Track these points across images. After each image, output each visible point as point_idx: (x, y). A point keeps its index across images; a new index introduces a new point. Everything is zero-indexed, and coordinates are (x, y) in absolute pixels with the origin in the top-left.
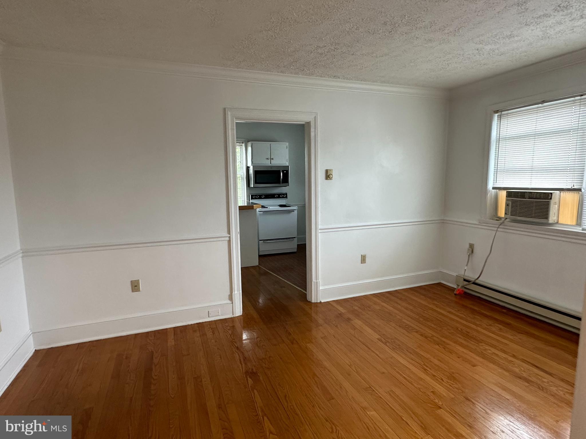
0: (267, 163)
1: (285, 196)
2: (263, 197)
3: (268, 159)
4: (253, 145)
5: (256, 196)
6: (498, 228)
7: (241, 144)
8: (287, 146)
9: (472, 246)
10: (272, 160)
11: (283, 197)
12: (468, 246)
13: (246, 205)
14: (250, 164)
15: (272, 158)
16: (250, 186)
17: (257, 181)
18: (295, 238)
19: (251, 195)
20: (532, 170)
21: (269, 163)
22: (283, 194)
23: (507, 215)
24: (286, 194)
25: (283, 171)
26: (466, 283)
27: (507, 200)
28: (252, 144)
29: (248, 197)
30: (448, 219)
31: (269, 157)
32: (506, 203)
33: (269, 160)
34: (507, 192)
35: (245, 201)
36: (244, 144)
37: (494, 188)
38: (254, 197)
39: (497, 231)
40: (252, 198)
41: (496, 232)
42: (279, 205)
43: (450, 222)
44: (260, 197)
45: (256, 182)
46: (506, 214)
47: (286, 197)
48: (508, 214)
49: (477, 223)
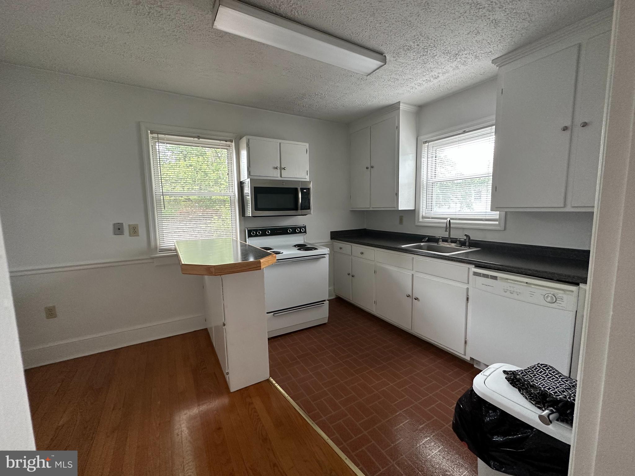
0: (275, 175)
1: (303, 230)
2: (268, 232)
3: (276, 168)
4: (250, 142)
5: (256, 231)
7: (228, 143)
8: (307, 150)
10: (283, 171)
11: (300, 232)
13: (240, 261)
14: (245, 177)
15: (283, 167)
16: (246, 216)
17: (259, 207)
18: (324, 301)
19: (248, 230)
21: (279, 175)
22: (300, 228)
24: (305, 227)
25: (302, 189)
28: (249, 140)
29: (243, 233)
31: (279, 166)
33: (279, 171)
35: (237, 241)
36: (233, 144)
38: (253, 233)
40: (250, 236)
42: (295, 246)
44: (264, 233)
45: (257, 207)
47: (305, 232)
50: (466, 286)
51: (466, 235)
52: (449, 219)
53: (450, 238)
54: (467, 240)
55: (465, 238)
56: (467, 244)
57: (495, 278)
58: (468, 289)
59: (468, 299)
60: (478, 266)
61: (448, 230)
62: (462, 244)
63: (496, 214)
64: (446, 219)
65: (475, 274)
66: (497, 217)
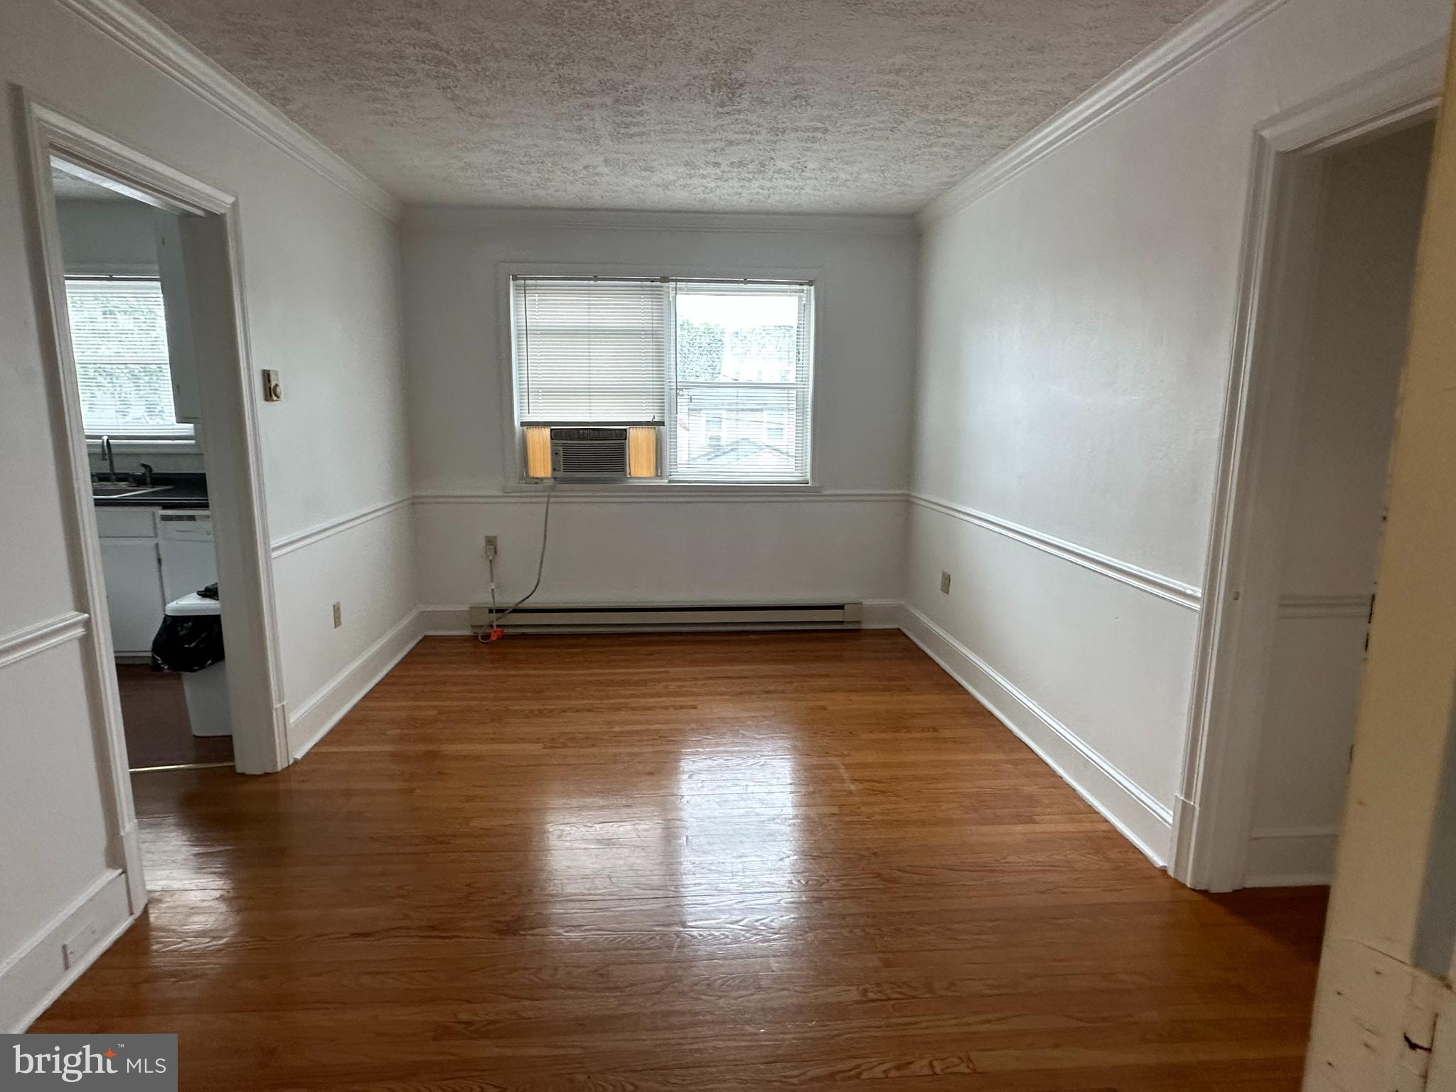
6: (549, 497)
9: (491, 542)
12: (482, 542)
20: (590, 392)
23: (556, 472)
26: (494, 615)
27: (553, 445)
30: (423, 493)
32: (552, 451)
34: (552, 430)
37: (523, 424)
39: (548, 503)
41: (545, 506)
43: (427, 500)
46: (554, 470)
48: (559, 471)
49: (501, 494)
50: (153, 542)
51: (143, 465)
52: (105, 438)
53: (115, 474)
54: (148, 474)
55: (143, 470)
56: (148, 480)
57: (192, 518)
58: (157, 545)
59: (159, 561)
60: (166, 507)
61: (107, 457)
62: (139, 481)
63: (188, 429)
64: (100, 437)
65: (165, 518)
66: (192, 433)
